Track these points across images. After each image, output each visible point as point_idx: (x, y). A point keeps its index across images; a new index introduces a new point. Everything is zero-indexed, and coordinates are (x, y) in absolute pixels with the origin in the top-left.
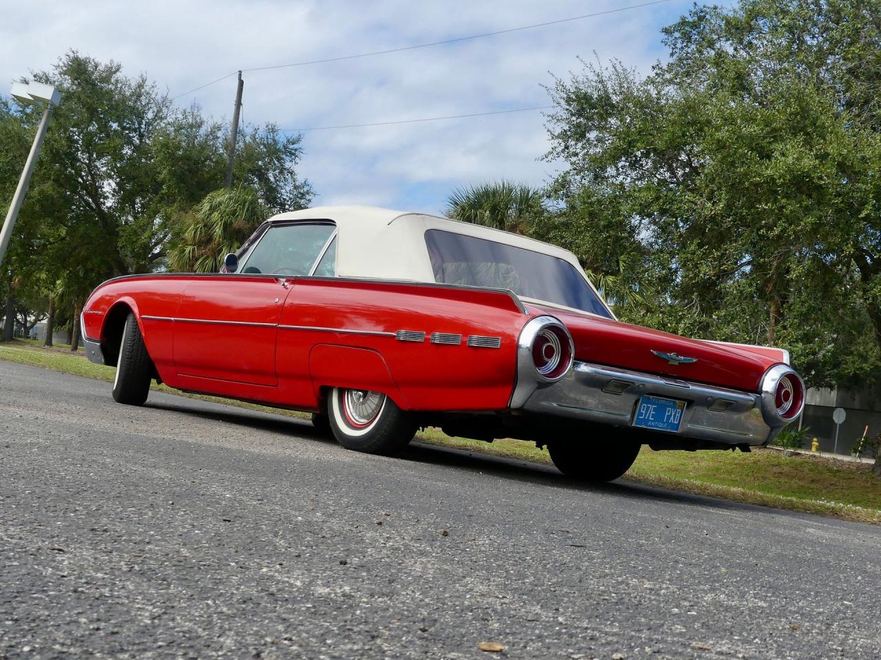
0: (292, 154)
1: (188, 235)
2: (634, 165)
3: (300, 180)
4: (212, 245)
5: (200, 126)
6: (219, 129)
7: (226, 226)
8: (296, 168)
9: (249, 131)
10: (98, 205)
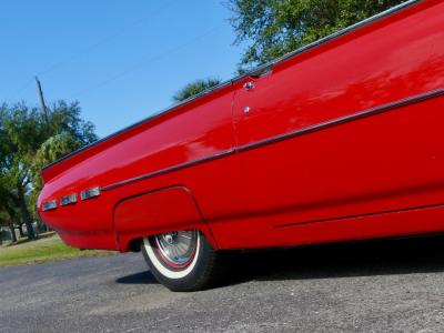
7: (57, 154)
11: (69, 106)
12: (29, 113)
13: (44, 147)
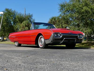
1: (21, 27)
2: (68, 12)
4: (24, 27)
5: (21, 14)
6: (23, 14)
7: (25, 25)
8: (32, 18)
9: (27, 14)
10: (11, 25)
11: (31, 15)
12: (22, 15)
13: (23, 23)
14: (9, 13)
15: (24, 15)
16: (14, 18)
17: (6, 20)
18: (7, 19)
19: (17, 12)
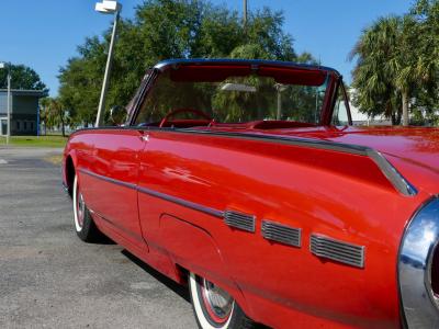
0: (280, 21)
3: (286, 34)
5: (227, 13)
6: (237, 13)
8: (282, 28)
9: (255, 12)
14: (171, 8)
15: (239, 16)
16: (193, 34)
17: (155, 44)
18: (164, 41)
19: (210, 5)
